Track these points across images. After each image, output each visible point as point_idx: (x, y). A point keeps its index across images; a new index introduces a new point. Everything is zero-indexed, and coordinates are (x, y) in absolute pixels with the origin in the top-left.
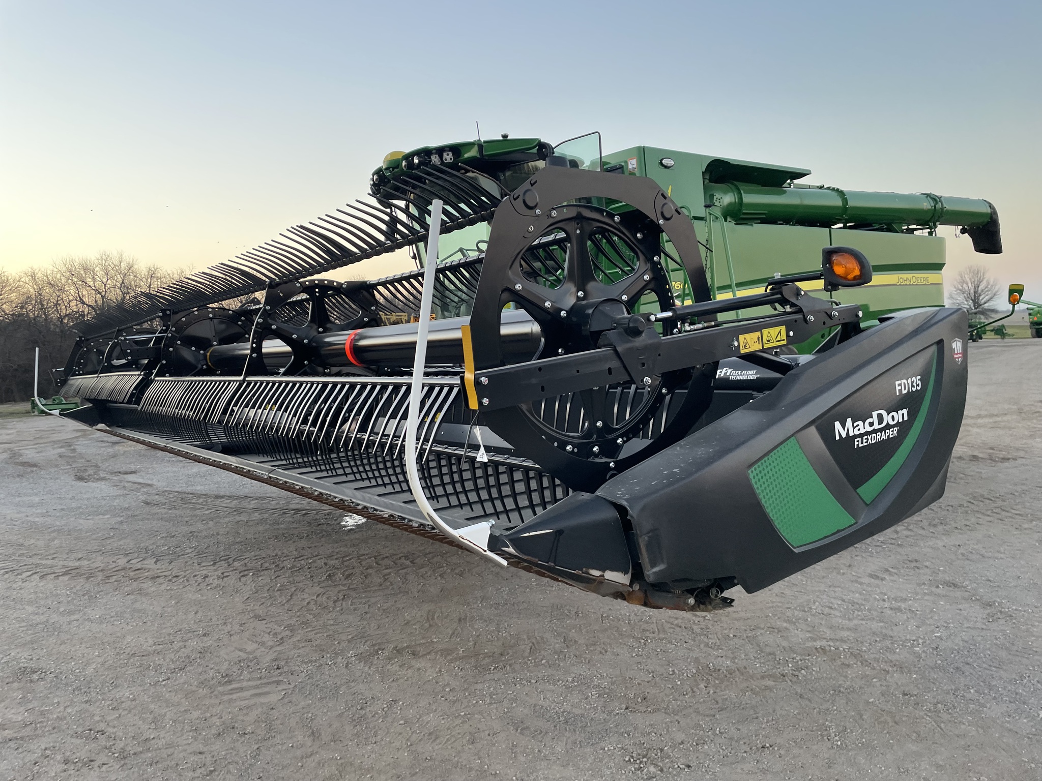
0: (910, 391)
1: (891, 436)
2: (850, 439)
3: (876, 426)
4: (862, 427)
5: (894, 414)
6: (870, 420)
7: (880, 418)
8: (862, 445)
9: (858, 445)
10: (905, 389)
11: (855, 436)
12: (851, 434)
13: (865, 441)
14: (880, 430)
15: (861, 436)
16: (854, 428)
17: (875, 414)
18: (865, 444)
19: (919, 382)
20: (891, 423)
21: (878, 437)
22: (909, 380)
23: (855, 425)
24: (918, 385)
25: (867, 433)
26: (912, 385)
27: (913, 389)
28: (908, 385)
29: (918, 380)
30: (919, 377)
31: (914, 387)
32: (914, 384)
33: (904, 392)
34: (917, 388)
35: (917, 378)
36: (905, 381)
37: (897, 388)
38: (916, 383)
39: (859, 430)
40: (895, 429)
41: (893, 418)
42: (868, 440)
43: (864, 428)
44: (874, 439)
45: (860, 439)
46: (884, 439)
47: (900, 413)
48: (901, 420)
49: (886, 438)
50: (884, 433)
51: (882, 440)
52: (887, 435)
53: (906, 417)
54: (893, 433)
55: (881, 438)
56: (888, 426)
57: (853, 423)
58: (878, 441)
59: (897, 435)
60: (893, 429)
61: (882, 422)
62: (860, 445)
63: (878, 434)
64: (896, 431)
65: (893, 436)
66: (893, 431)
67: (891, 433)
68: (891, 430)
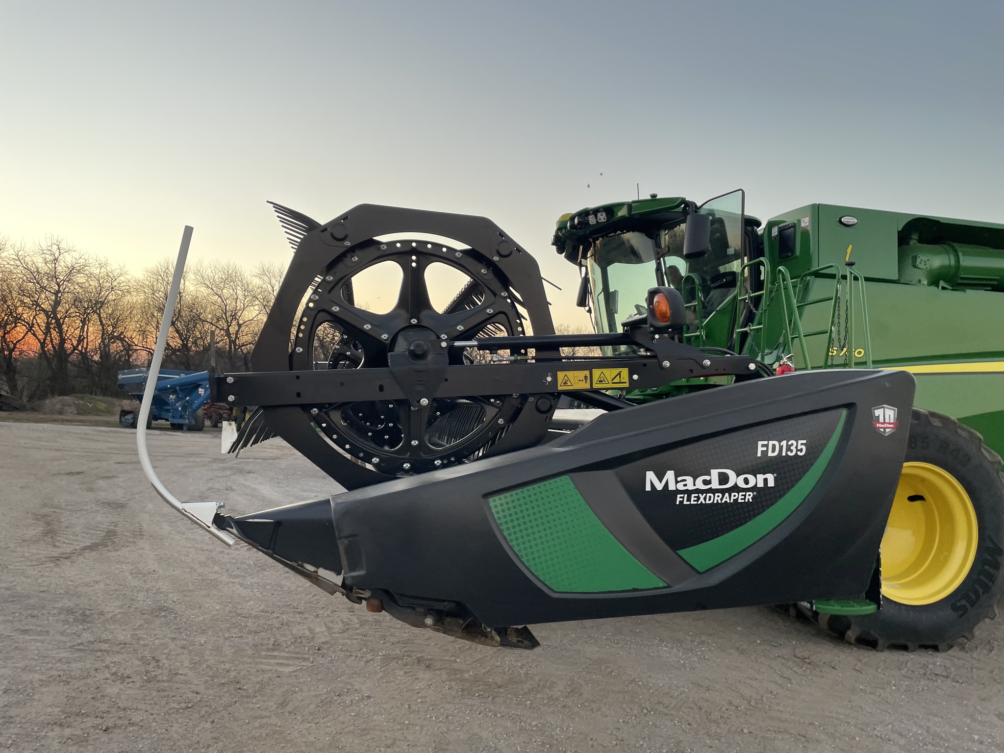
0: (784, 454)
1: (740, 501)
2: (668, 495)
3: (715, 485)
4: (689, 483)
5: (750, 477)
6: (707, 478)
7: (723, 479)
8: (689, 503)
9: (681, 502)
10: (773, 451)
11: (678, 492)
12: (672, 487)
13: (693, 499)
14: (723, 492)
15: (689, 493)
16: (677, 482)
17: (715, 473)
18: (692, 502)
19: (804, 448)
20: (742, 484)
21: (717, 498)
22: (784, 443)
23: (679, 479)
24: (801, 450)
25: (698, 491)
26: (789, 449)
27: (789, 453)
28: (781, 448)
29: (802, 444)
30: (805, 442)
31: (792, 451)
32: (793, 448)
33: (770, 454)
34: (796, 453)
35: (800, 442)
36: (776, 443)
37: (760, 449)
38: (796, 447)
39: (685, 485)
40: (748, 493)
41: (746, 481)
42: (699, 498)
43: (694, 485)
44: (710, 500)
45: (686, 495)
46: (726, 502)
47: (761, 477)
48: (761, 484)
49: (732, 501)
50: (727, 495)
51: (723, 502)
52: (732, 498)
53: (771, 483)
54: (743, 497)
55: (722, 499)
56: (736, 488)
57: (676, 476)
58: (715, 502)
59: (751, 501)
60: (744, 493)
61: (726, 483)
62: (685, 503)
63: (717, 495)
64: (749, 496)
65: (743, 501)
66: (745, 496)
67: (740, 497)
68: (741, 494)
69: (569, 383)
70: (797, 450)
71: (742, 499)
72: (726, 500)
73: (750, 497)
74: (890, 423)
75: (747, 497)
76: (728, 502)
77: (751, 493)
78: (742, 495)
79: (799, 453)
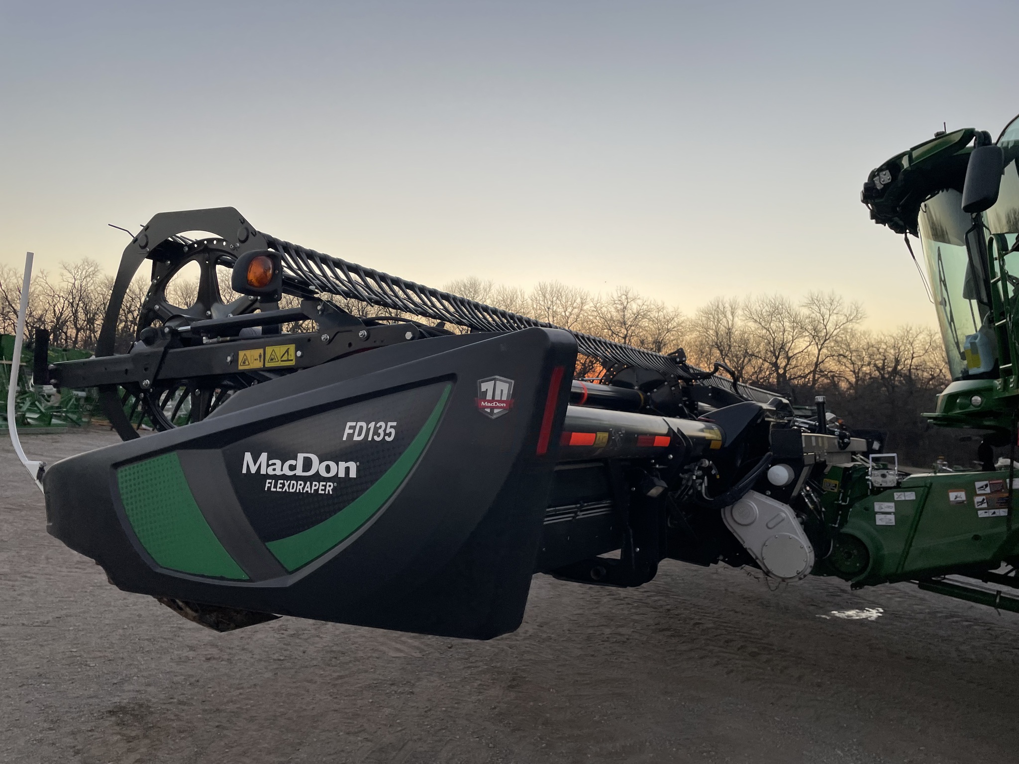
0: (370, 439)
1: (320, 492)
2: (259, 478)
3: (299, 472)
4: (279, 468)
5: (332, 464)
6: (293, 462)
7: (307, 464)
8: (275, 490)
9: (269, 488)
10: (359, 435)
11: (267, 476)
12: (263, 472)
13: (279, 485)
14: (305, 479)
15: (276, 478)
16: (268, 465)
17: (301, 456)
18: (279, 490)
19: (393, 431)
20: (323, 473)
21: (299, 487)
22: (372, 425)
23: (270, 462)
24: (389, 435)
25: (284, 477)
26: (376, 432)
27: (376, 438)
28: (368, 430)
29: (391, 427)
30: (395, 424)
31: (379, 435)
32: (381, 431)
33: (356, 438)
34: (384, 438)
35: (390, 424)
36: (364, 424)
37: (348, 431)
38: (385, 430)
39: (274, 470)
40: (328, 484)
41: (328, 469)
42: (283, 484)
43: (282, 470)
44: (293, 488)
45: (274, 481)
46: (307, 491)
47: (343, 465)
48: (342, 474)
49: (312, 492)
50: (308, 483)
51: (304, 491)
52: (313, 488)
53: (353, 474)
54: (323, 488)
55: (303, 489)
56: (317, 477)
57: (269, 459)
58: (298, 491)
59: (331, 493)
60: (324, 483)
61: (309, 470)
62: (273, 489)
63: (299, 482)
64: (330, 487)
65: (323, 492)
66: (325, 486)
67: (321, 488)
68: (322, 483)
69: (247, 363)
70: (385, 434)
71: (322, 490)
72: (307, 490)
73: (330, 489)
74: (500, 401)
75: (328, 488)
76: (309, 492)
77: (331, 484)
78: (323, 486)
79: (387, 438)
